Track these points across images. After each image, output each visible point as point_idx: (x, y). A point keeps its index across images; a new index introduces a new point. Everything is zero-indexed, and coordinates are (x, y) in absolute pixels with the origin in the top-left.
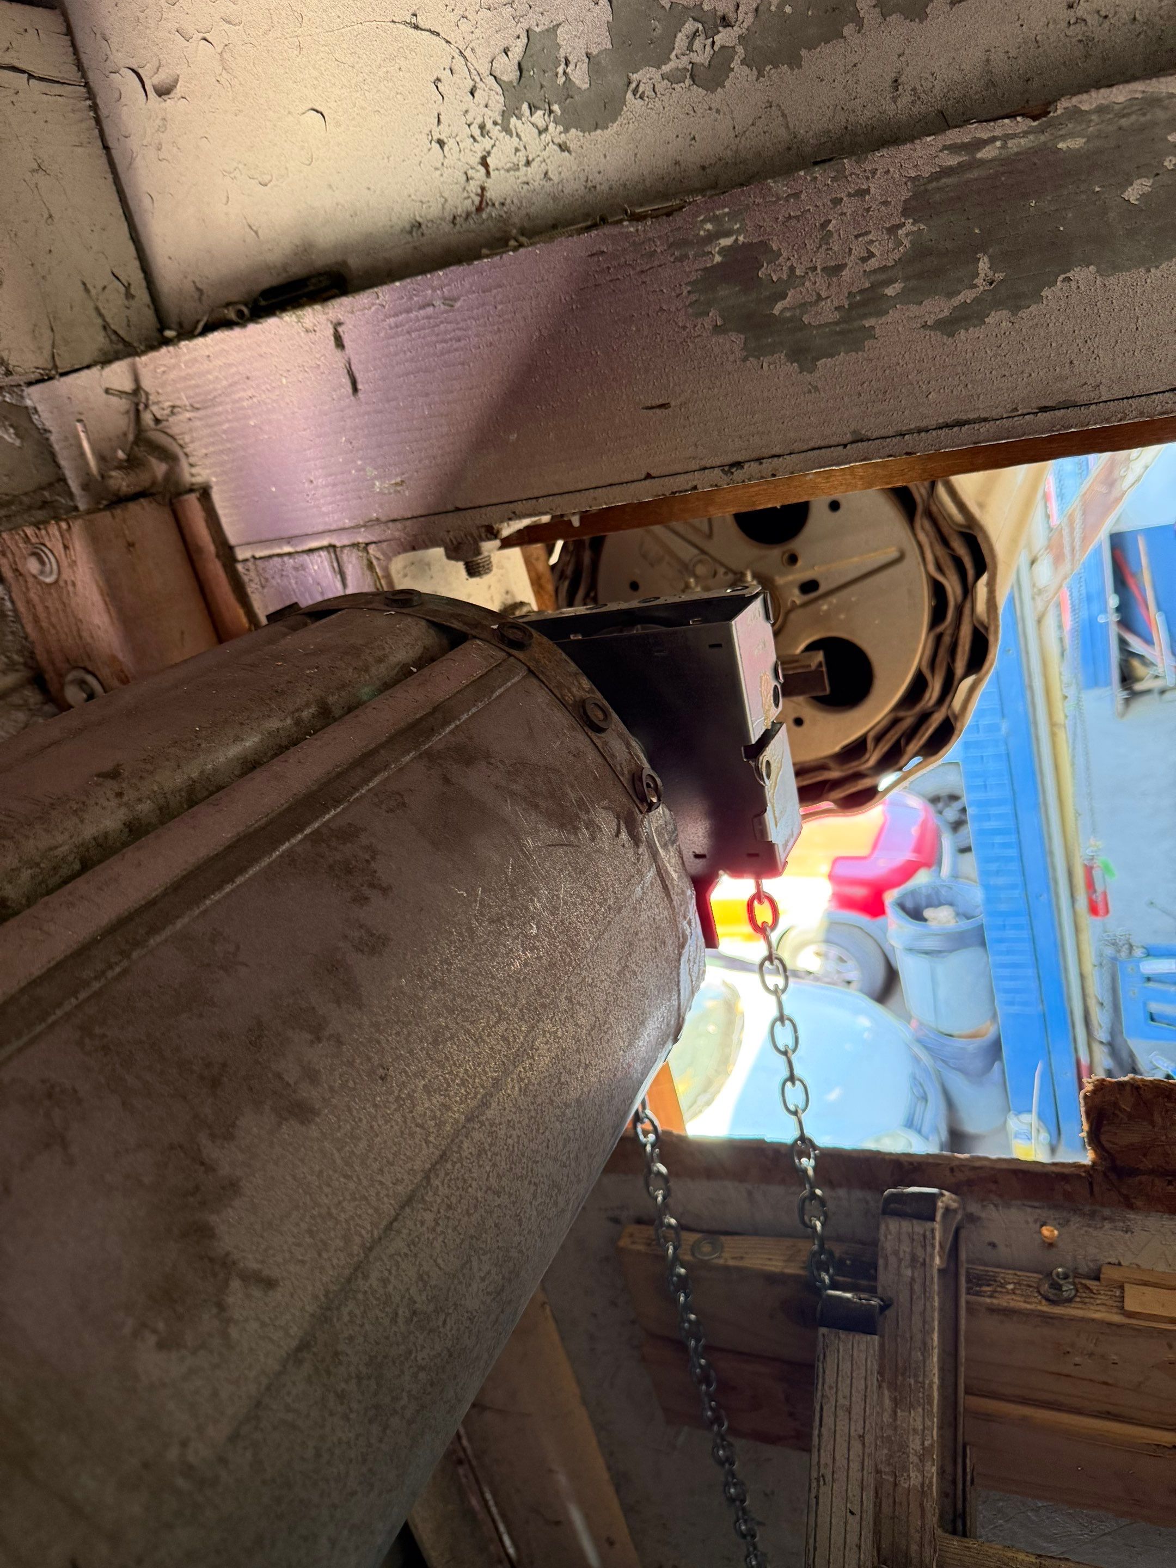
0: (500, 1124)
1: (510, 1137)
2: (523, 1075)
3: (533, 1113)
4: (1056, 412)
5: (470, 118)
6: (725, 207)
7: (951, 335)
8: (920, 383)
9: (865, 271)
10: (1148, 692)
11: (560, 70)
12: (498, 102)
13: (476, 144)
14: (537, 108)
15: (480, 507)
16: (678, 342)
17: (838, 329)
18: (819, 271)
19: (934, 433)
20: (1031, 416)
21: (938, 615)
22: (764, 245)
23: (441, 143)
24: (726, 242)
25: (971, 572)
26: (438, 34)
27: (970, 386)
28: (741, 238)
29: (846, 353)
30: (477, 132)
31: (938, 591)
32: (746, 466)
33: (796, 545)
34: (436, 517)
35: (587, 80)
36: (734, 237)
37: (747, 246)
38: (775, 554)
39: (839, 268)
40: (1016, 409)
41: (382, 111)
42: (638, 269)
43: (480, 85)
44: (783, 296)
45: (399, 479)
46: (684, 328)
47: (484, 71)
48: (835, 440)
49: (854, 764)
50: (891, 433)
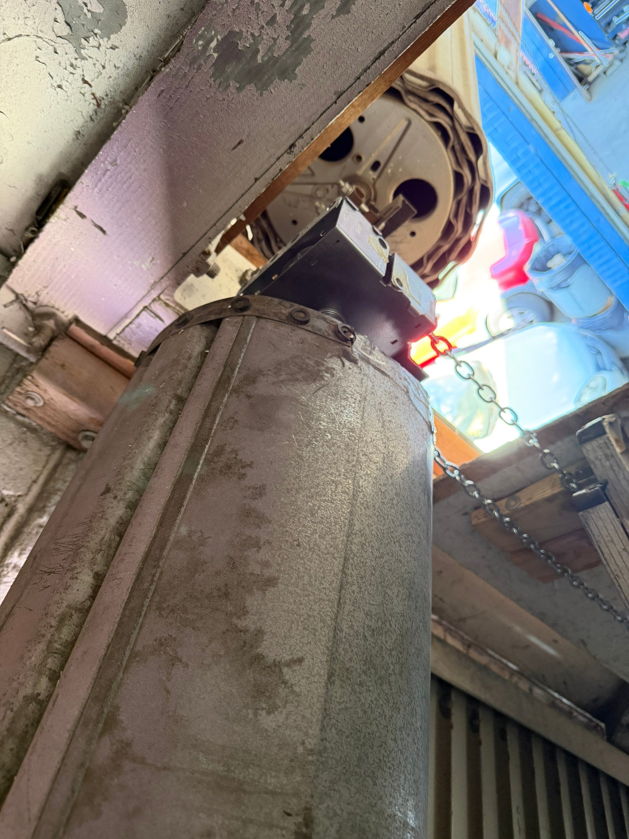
0: (364, 528)
1: (373, 530)
2: (362, 501)
3: (377, 514)
4: (425, 14)
5: (63, 64)
6: (201, 27)
7: (348, 12)
8: (350, 47)
9: (287, 11)
10: (598, 76)
11: (85, 11)
12: (69, 48)
13: (75, 75)
14: (88, 37)
15: (193, 246)
16: (226, 108)
17: (294, 49)
18: (265, 26)
19: (373, 67)
20: (414, 24)
21: (445, 137)
22: (232, 33)
23: (60, 86)
24: (213, 44)
25: (447, 107)
26: (21, 35)
27: (374, 31)
28: (219, 37)
29: (305, 57)
30: (71, 69)
31: (438, 126)
32: (297, 143)
33: (357, 149)
34: (178, 264)
35: (101, 6)
36: (216, 40)
37: (225, 39)
38: (349, 161)
39: (274, 17)
40: (404, 27)
41: (24, 91)
42: (184, 87)
43: (56, 46)
44: (258, 51)
45: (151, 258)
46: (224, 99)
47: (54, 37)
48: (329, 103)
49: (452, 236)
50: (353, 82)
